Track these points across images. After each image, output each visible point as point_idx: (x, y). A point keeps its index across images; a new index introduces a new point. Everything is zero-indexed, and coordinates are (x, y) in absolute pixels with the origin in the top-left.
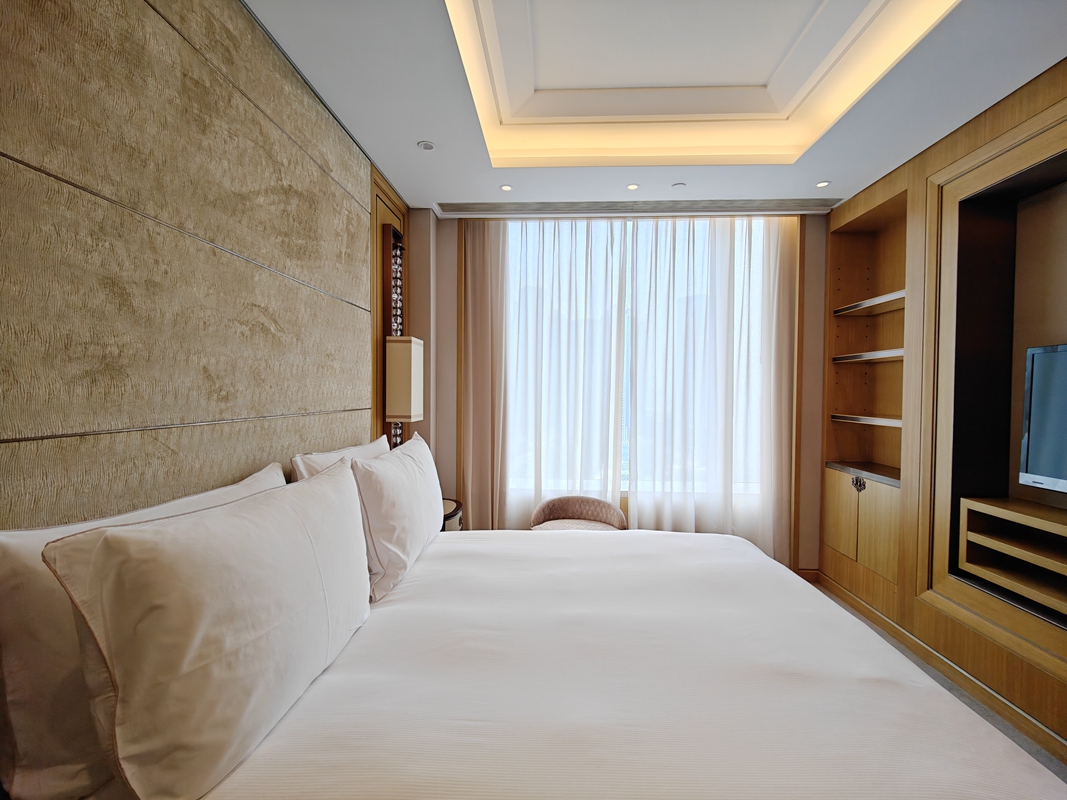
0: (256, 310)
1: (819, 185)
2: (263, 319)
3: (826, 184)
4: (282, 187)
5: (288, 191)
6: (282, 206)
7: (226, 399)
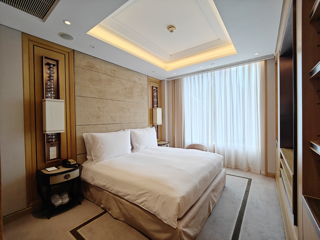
0: (120, 108)
1: (256, 54)
2: (121, 109)
3: (258, 54)
4: (125, 88)
5: (126, 89)
6: (125, 91)
7: (115, 120)
